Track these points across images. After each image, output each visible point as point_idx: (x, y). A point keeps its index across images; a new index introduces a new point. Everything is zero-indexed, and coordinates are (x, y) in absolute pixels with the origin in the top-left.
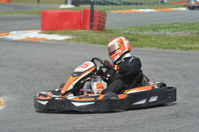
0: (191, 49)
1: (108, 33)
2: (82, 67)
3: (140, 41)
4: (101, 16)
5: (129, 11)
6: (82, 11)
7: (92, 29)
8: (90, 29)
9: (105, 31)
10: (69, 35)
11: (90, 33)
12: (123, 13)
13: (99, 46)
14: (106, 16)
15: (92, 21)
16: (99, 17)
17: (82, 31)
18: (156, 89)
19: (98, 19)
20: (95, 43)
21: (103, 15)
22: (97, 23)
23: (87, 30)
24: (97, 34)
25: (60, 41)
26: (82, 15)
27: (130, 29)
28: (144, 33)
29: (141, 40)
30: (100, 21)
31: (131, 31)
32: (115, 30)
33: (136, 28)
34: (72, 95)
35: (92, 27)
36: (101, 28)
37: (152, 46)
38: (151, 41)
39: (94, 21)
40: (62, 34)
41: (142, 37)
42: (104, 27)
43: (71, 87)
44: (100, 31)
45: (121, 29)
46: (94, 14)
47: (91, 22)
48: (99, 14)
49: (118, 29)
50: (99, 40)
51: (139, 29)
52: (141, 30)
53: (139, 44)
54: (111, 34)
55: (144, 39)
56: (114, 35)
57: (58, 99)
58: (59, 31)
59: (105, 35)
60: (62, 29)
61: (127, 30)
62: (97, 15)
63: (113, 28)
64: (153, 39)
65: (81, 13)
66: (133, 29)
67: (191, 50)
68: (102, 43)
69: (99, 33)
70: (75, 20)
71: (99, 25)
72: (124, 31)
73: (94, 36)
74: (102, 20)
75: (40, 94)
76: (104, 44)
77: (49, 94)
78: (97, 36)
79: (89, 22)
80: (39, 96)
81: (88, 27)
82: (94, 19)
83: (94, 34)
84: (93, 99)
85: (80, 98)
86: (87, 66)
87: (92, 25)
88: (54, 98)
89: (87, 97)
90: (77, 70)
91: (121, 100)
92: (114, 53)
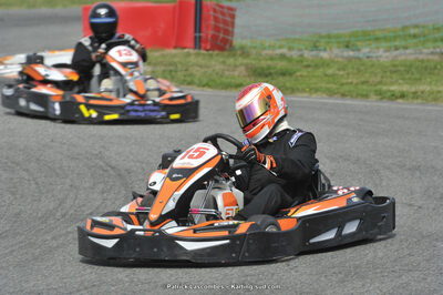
2: (191, 157)
4: (220, 16)
6: (177, 5)
7: (200, 48)
8: (195, 48)
14: (233, 17)
15: (198, 27)
16: (216, 19)
17: (174, 51)
18: (357, 204)
19: (213, 23)
21: (223, 14)
22: (211, 32)
23: (186, 50)
28: (322, 54)
30: (217, 29)
34: (174, 223)
35: (198, 43)
36: (222, 44)
39: (204, 29)
43: (171, 205)
44: (216, 52)
46: (204, 13)
47: (195, 32)
48: (215, 11)
57: (142, 233)
62: (212, 13)
65: (174, 7)
70: (162, 25)
71: (215, 37)
74: (221, 25)
75: (93, 221)
77: (117, 220)
79: (192, 31)
80: (92, 227)
81: (191, 43)
82: (204, 25)
84: (226, 233)
85: (195, 231)
86: (202, 154)
87: (200, 37)
88: (133, 231)
89: (211, 228)
90: (178, 163)
91: (287, 234)
92: (255, 122)
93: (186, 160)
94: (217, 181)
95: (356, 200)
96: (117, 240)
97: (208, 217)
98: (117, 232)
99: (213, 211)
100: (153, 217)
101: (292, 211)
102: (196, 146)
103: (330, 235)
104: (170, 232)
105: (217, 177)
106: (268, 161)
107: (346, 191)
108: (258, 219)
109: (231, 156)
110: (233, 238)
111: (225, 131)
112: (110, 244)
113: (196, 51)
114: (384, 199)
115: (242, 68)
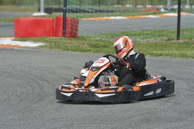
0: (161, 55)
1: (80, 40)
2: (99, 63)
3: (111, 48)
4: (73, 23)
5: (100, 18)
6: (55, 18)
7: (65, 36)
8: (63, 36)
9: (77, 37)
10: (42, 42)
11: (63, 40)
12: (94, 20)
13: (72, 52)
14: (78, 23)
15: (64, 28)
16: (72, 25)
17: (54, 38)
18: (161, 82)
19: (70, 26)
20: (68, 50)
21: (75, 22)
22: (70, 30)
23: (59, 37)
24: (69, 41)
25: (33, 48)
26: (55, 22)
27: (101, 36)
30: (72, 29)
31: (103, 38)
32: (86, 37)
33: (108, 35)
34: (93, 87)
35: (64, 34)
36: (74, 35)
39: (67, 29)
40: (35, 41)
42: (76, 34)
43: (93, 80)
44: (72, 38)
45: (93, 36)
46: (67, 22)
48: (71, 21)
49: (90, 36)
50: (72, 46)
51: (110, 36)
52: (112, 37)
54: (83, 41)
56: (86, 42)
57: (81, 91)
58: (32, 38)
59: (77, 42)
60: (35, 36)
61: (98, 37)
62: (70, 22)
63: (85, 35)
65: (53, 20)
66: (105, 36)
67: (161, 57)
68: (74, 49)
69: (71, 40)
70: (48, 27)
71: (71, 32)
72: (96, 37)
73: (66, 43)
74: (74, 27)
75: (62, 86)
76: (77, 51)
78: (69, 43)
79: (62, 29)
81: (61, 35)
82: (67, 26)
83: (67, 41)
84: (114, 91)
85: (102, 90)
86: (103, 62)
87: (65, 32)
88: (78, 90)
89: (108, 89)
90: (94, 65)
91: (136, 92)
92: (121, 50)
93: (97, 64)
94: (108, 72)
95: (160, 81)
96: (72, 93)
97: (106, 85)
98: (72, 90)
99: (108, 83)
100: (86, 85)
101: (137, 84)
102: (101, 59)
103: (151, 93)
104: (92, 90)
105: (108, 71)
106: (128, 65)
107: (156, 77)
108: (126, 86)
109: (114, 63)
110: (116, 93)
111: (111, 53)
112: (69, 95)
113: (62, 38)
114: (170, 81)
115: (87, 44)
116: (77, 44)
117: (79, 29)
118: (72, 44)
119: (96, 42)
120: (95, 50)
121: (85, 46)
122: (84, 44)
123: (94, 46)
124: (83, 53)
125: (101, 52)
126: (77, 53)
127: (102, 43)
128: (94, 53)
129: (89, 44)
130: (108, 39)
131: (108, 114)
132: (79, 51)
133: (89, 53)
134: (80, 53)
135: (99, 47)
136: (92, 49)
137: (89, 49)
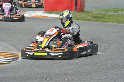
1: (86, 13)
3: (106, 19)
4: (82, 2)
7: (76, 11)
8: (75, 11)
9: (84, 12)
11: (75, 13)
13: (81, 21)
14: (85, 2)
16: (81, 3)
20: (78, 19)
21: (83, 2)
22: (79, 7)
23: (73, 11)
24: (79, 14)
25: (56, 18)
26: (70, 1)
27: (100, 11)
28: (109, 13)
29: (107, 17)
30: (81, 6)
31: (101, 12)
32: (90, 11)
35: (76, 10)
36: (82, 10)
37: (114, 22)
38: (113, 18)
39: (77, 6)
40: (57, 14)
41: (108, 16)
42: (83, 9)
44: (81, 12)
45: (94, 11)
46: (78, 2)
47: (75, 6)
48: (81, 1)
50: (80, 18)
51: (105, 11)
52: (107, 11)
53: (105, 20)
54: (88, 14)
55: (109, 17)
56: (90, 14)
58: (56, 11)
59: (84, 15)
61: (98, 11)
62: (80, 2)
63: (89, 10)
64: (114, 17)
66: (102, 11)
68: (82, 19)
69: (80, 13)
70: (66, 5)
72: (96, 12)
73: (77, 15)
74: (82, 5)
76: (84, 20)
78: (79, 15)
81: (74, 10)
82: (78, 4)
83: (77, 14)
87: (76, 8)
113: (75, 12)
115: (90, 16)
116: (84, 16)
117: (85, 6)
118: (81, 15)
119: (96, 15)
120: (95, 20)
121: (89, 17)
122: (88, 16)
123: (95, 17)
124: (88, 22)
125: (99, 21)
126: (84, 21)
127: (100, 16)
128: (95, 22)
129: (91, 16)
130: (104, 13)
131: (104, 61)
132: (85, 20)
133: (91, 22)
134: (86, 22)
135: (98, 18)
136: (94, 19)
137: (92, 19)
